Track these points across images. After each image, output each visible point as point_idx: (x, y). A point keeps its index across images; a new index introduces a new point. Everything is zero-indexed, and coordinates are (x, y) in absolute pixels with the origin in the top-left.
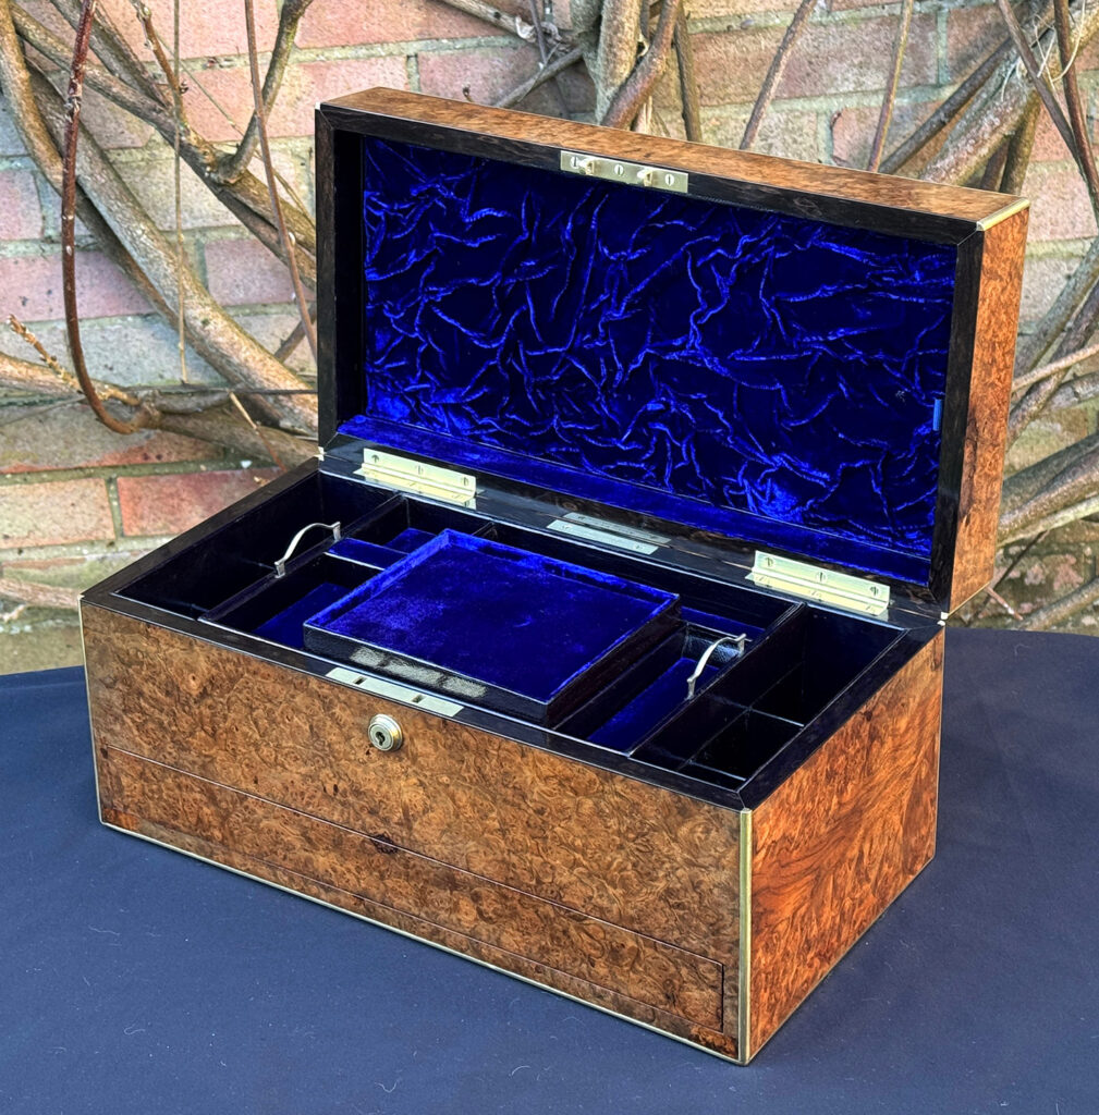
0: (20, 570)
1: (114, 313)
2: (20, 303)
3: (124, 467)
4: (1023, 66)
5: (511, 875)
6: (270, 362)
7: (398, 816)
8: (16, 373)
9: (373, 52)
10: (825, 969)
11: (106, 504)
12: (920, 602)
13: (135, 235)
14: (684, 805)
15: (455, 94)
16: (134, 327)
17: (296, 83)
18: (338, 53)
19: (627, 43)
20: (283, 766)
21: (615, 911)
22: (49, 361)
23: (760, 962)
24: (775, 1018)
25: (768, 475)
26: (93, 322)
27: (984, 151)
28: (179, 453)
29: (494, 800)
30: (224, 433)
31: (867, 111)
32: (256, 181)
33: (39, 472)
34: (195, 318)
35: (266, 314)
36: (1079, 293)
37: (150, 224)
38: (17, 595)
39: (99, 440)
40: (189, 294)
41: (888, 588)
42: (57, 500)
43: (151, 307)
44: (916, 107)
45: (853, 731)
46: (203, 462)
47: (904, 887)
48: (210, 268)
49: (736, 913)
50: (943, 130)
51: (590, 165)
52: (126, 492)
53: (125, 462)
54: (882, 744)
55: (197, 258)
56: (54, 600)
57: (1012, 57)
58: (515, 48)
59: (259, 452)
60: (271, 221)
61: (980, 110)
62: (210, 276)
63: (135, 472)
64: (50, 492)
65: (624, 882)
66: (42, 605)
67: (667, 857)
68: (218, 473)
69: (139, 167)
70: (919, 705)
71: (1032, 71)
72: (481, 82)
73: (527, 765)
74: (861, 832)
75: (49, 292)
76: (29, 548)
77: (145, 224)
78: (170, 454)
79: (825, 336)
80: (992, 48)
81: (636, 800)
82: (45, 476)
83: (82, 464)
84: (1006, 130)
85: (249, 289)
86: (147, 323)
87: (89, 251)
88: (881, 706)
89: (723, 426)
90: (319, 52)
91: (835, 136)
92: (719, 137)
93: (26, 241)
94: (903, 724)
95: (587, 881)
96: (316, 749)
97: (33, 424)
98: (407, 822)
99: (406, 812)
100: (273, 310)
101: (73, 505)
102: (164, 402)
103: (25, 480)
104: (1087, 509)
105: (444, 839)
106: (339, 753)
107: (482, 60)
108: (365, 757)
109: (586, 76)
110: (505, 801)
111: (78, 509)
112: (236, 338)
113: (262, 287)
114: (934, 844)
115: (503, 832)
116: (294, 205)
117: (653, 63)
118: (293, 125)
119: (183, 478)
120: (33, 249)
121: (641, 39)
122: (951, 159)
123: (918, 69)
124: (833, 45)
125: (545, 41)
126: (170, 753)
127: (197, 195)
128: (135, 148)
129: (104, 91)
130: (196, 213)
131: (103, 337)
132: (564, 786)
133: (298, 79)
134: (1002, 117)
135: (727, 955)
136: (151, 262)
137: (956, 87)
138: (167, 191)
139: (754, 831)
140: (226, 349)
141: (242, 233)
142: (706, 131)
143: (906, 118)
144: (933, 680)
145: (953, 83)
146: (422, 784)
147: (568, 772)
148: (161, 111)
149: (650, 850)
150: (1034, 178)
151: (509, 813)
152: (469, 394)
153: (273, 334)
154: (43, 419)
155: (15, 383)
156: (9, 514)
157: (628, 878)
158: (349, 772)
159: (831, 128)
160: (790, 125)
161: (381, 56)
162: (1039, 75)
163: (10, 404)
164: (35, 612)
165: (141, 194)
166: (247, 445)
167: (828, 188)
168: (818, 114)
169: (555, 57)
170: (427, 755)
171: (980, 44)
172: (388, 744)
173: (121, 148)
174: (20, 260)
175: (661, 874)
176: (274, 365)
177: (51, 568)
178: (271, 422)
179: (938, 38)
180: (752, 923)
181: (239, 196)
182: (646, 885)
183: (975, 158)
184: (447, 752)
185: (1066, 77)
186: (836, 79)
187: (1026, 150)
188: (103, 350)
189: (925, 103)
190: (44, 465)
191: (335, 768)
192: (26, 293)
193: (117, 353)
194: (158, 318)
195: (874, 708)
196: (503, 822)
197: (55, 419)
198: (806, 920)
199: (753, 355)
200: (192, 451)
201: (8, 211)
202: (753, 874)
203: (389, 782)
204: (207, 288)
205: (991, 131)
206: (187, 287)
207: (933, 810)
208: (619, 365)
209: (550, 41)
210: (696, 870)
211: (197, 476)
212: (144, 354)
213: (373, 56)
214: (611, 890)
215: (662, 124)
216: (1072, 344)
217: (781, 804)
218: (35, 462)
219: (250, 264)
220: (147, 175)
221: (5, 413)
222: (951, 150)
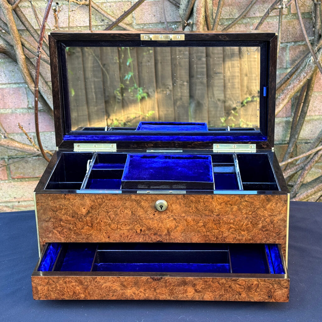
1: (48, 130)
4: (313, 59)
8: (19, 146)
22: (29, 139)
26: (42, 133)
27: (302, 84)
33: (25, 178)
42: (30, 187)
44: (280, 75)
50: (288, 80)
57: (309, 56)
61: (300, 72)
64: (28, 184)
71: (316, 60)
75: (29, 124)
76: (21, 201)
80: (302, 58)
82: (27, 179)
83: (38, 176)
84: (308, 77)
87: (41, 112)
93: (23, 108)
97: (24, 164)
103: (21, 181)
120: (25, 111)
122: (292, 86)
123: (280, 63)
129: (47, 62)
131: (45, 138)
134: (307, 73)
137: (292, 69)
145: (290, 68)
150: (314, 96)
154: (27, 162)
155: (19, 149)
156: (16, 191)
162: (318, 61)
163: (17, 158)
171: (298, 56)
174: (21, 114)
177: (27, 207)
179: (286, 54)
183: (299, 86)
187: (313, 85)
188: (45, 141)
189: (283, 74)
190: (27, 176)
192: (22, 124)
193: (49, 143)
197: (30, 162)
201: (18, 99)
205: (304, 78)
218: (24, 175)
221: (16, 160)
222: (292, 83)
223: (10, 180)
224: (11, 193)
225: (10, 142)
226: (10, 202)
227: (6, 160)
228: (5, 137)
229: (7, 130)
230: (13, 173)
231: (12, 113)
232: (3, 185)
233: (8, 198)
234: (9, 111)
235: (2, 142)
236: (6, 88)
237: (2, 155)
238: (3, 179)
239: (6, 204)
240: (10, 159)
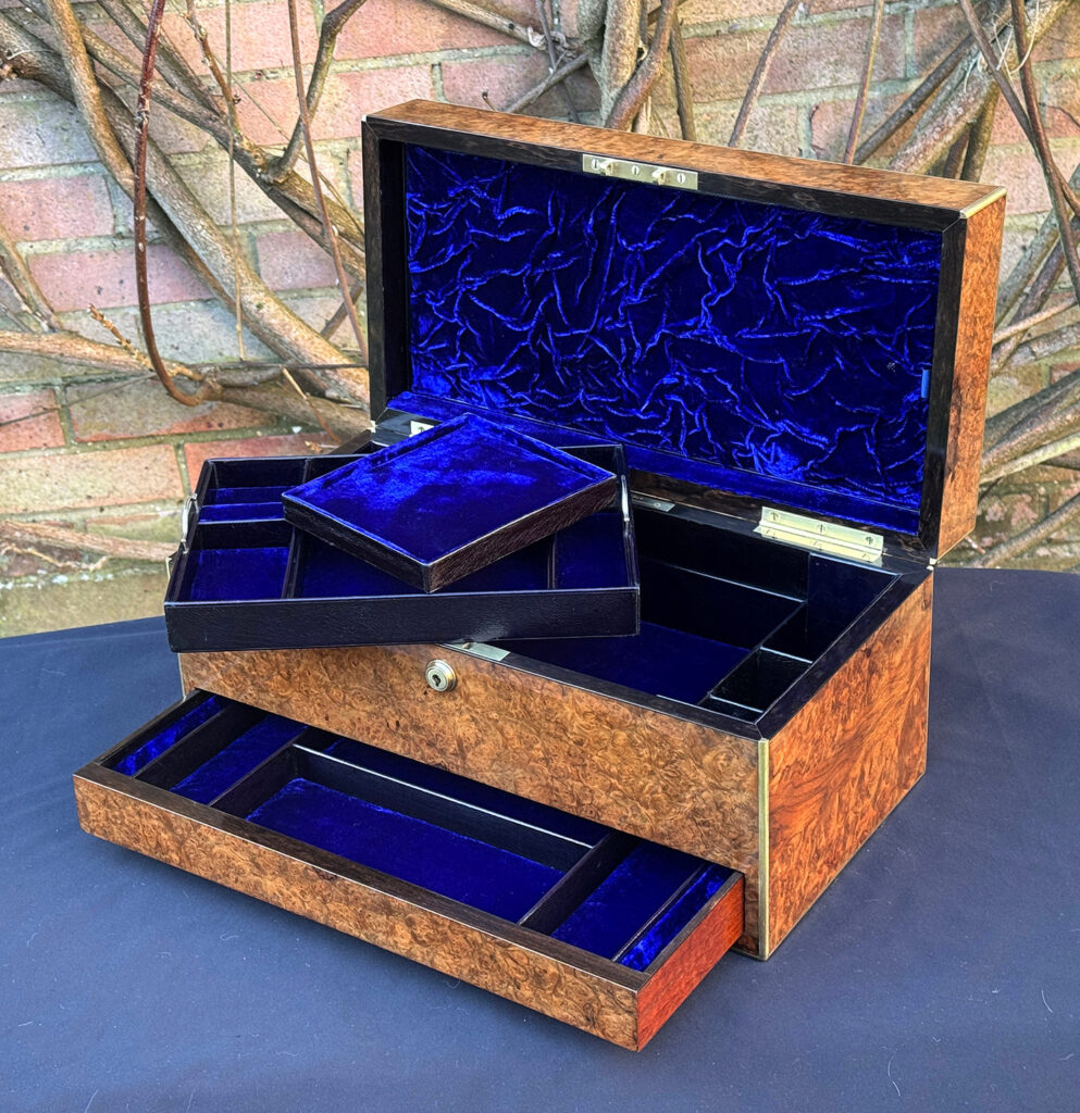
0: (102, 525)
1: (178, 299)
2: (95, 292)
3: (190, 434)
4: (983, 60)
5: (555, 797)
6: (317, 340)
7: (453, 747)
8: (94, 352)
9: (402, 62)
10: (832, 874)
11: (175, 467)
12: (911, 550)
13: (195, 230)
14: (708, 737)
15: (475, 98)
16: (196, 311)
17: (334, 91)
18: (371, 64)
19: (628, 49)
20: (350, 705)
21: (648, 828)
22: (124, 344)
23: (776, 871)
24: (790, 919)
25: (772, 439)
26: (160, 307)
27: (949, 138)
28: (238, 421)
29: (539, 734)
30: (278, 403)
31: (842, 103)
32: (301, 180)
33: (116, 440)
34: (250, 303)
35: (312, 297)
36: (1035, 262)
37: (208, 220)
38: (101, 548)
39: (168, 411)
40: (245, 281)
41: (881, 538)
42: (133, 464)
43: (211, 293)
44: (886, 99)
45: (855, 666)
46: (259, 429)
47: (899, 800)
48: (262, 258)
49: (755, 829)
50: (911, 119)
51: (609, 166)
52: (192, 456)
53: (190, 430)
54: (880, 676)
55: (250, 249)
56: (133, 552)
57: (974, 52)
58: (527, 56)
59: (309, 419)
60: (316, 215)
61: (945, 100)
62: (262, 265)
63: (201, 439)
64: (126, 458)
65: (655, 804)
66: (122, 556)
67: (693, 781)
68: (273, 438)
69: (197, 170)
70: (912, 641)
71: (991, 65)
72: (497, 87)
73: (567, 702)
74: (862, 754)
75: (121, 282)
76: (109, 507)
77: (204, 220)
78: (230, 422)
79: (823, 315)
80: (954, 45)
81: (665, 732)
82: (122, 443)
83: (154, 432)
84: (969, 118)
85: (297, 275)
86: (207, 308)
87: (155, 244)
88: (879, 644)
89: (733, 397)
90: (354, 63)
91: (814, 127)
92: (710, 130)
93: (100, 237)
94: (897, 658)
95: (622, 803)
96: (379, 690)
97: (110, 399)
98: (461, 752)
99: (460, 744)
100: (318, 294)
101: (147, 468)
102: (225, 377)
103: (105, 447)
104: (1043, 455)
105: (494, 767)
106: (400, 693)
107: (499, 67)
108: (423, 697)
109: (592, 79)
110: (548, 733)
111: (151, 472)
112: (287, 320)
113: (307, 273)
114: (925, 761)
115: (547, 761)
116: (334, 200)
117: (652, 67)
118: (331, 129)
119: (242, 443)
120: (106, 244)
121: (641, 45)
122: (919, 145)
123: (887, 65)
124: (811, 45)
125: (555, 49)
126: (251, 695)
127: (249, 193)
128: (193, 153)
129: (166, 103)
130: (249, 210)
131: (169, 321)
132: (600, 720)
133: (336, 88)
134: (965, 107)
135: (748, 866)
136: (211, 254)
137: (922, 80)
138: (222, 190)
139: (770, 758)
140: (278, 329)
141: (289, 226)
142: (698, 126)
143: (876, 108)
144: (923, 619)
145: (920, 77)
146: (473, 719)
147: (604, 709)
148: (216, 120)
149: (678, 775)
150: (992, 160)
151: (551, 744)
152: (503, 372)
153: (318, 315)
154: (119, 393)
155: (94, 363)
156: (92, 477)
157: (659, 799)
158: (409, 710)
159: (810, 120)
160: (774, 119)
161: (409, 66)
162: (998, 68)
163: (90, 381)
164: (116, 562)
165: (200, 194)
166: (298, 413)
167: (824, 182)
168: (798, 108)
169: (563, 63)
170: (478, 695)
171: (943, 40)
172: (443, 684)
173: (182, 153)
174: (95, 254)
175: (688, 796)
176: (320, 342)
177: (129, 524)
178: (318, 393)
179: (905, 36)
180: (770, 837)
181: (287, 194)
182: (674, 806)
183: (941, 145)
184: (496, 692)
185: (1023, 70)
186: (814, 76)
187: (986, 135)
188: (170, 331)
189: (895, 96)
190: (120, 434)
191: (397, 707)
192: (100, 283)
193: (181, 334)
194: (216, 302)
195: (873, 645)
196: (546, 752)
197: (129, 393)
198: (816, 833)
199: (757, 333)
200: (249, 419)
201: (83, 211)
202: (770, 795)
203: (445, 719)
204: (259, 275)
205: (955, 120)
206: (243, 275)
207: (924, 732)
208: (638, 344)
209: (559, 48)
210: (719, 792)
211: (254, 441)
212: (205, 335)
213: (402, 65)
214: (643, 810)
215: (660, 120)
216: (1029, 309)
217: (794, 733)
218: (112, 431)
219: (297, 254)
220: (204, 177)
221: (85, 389)
222: (919, 138)
223: (74, 448)
224: (77, 485)
225: (68, 344)
226: (75, 510)
227: (57, 388)
228: (52, 328)
229: (56, 305)
230: (81, 425)
231: (68, 252)
232: (54, 461)
233: (69, 498)
234: (58, 247)
235: (42, 343)
236: (45, 180)
237: (43, 376)
238: (52, 445)
239: (64, 517)
240: (68, 385)
